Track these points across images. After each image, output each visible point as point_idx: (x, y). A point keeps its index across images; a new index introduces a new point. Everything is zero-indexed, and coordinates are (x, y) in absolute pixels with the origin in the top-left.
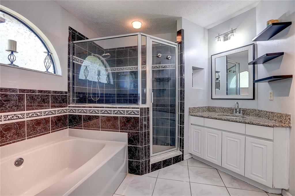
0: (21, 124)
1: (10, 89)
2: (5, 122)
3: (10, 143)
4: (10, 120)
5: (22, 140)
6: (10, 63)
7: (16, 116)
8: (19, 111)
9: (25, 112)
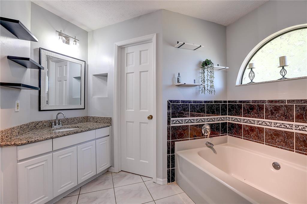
0: (289, 134)
1: (279, 101)
2: (274, 127)
3: (278, 147)
4: (278, 127)
5: (289, 150)
6: (282, 77)
7: (284, 125)
8: (287, 121)
9: (294, 123)
